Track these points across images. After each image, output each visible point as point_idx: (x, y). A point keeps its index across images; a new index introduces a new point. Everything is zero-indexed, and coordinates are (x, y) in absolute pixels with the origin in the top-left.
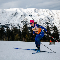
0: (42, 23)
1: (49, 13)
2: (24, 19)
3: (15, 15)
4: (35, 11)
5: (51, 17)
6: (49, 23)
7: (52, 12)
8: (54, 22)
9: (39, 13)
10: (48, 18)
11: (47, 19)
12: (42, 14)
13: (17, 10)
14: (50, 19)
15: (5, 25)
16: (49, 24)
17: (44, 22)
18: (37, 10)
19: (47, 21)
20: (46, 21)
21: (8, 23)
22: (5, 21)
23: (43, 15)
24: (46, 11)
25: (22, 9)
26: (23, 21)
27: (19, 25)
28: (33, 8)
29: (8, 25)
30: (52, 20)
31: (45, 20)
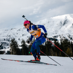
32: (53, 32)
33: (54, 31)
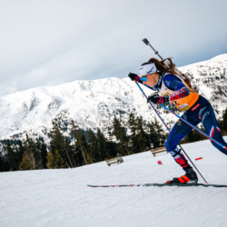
0: (106, 113)
1: (117, 86)
2: (58, 112)
3: (32, 107)
4: (83, 87)
5: (126, 94)
6: (124, 110)
7: (125, 82)
8: (136, 107)
9: (94, 90)
10: (119, 100)
11: (117, 102)
12: (102, 90)
13: (34, 93)
14: (125, 101)
15: (10, 139)
16: (124, 112)
17: (111, 112)
18: (86, 83)
19: (119, 108)
20: (114, 109)
21: (16, 132)
22: (6, 126)
23: (105, 93)
24: (109, 83)
25: (49, 88)
26: (54, 117)
27: (46, 130)
28: (77, 81)
29: (17, 136)
30: (128, 102)
31: (113, 105)
32: (10, 127)
33: (12, 124)
